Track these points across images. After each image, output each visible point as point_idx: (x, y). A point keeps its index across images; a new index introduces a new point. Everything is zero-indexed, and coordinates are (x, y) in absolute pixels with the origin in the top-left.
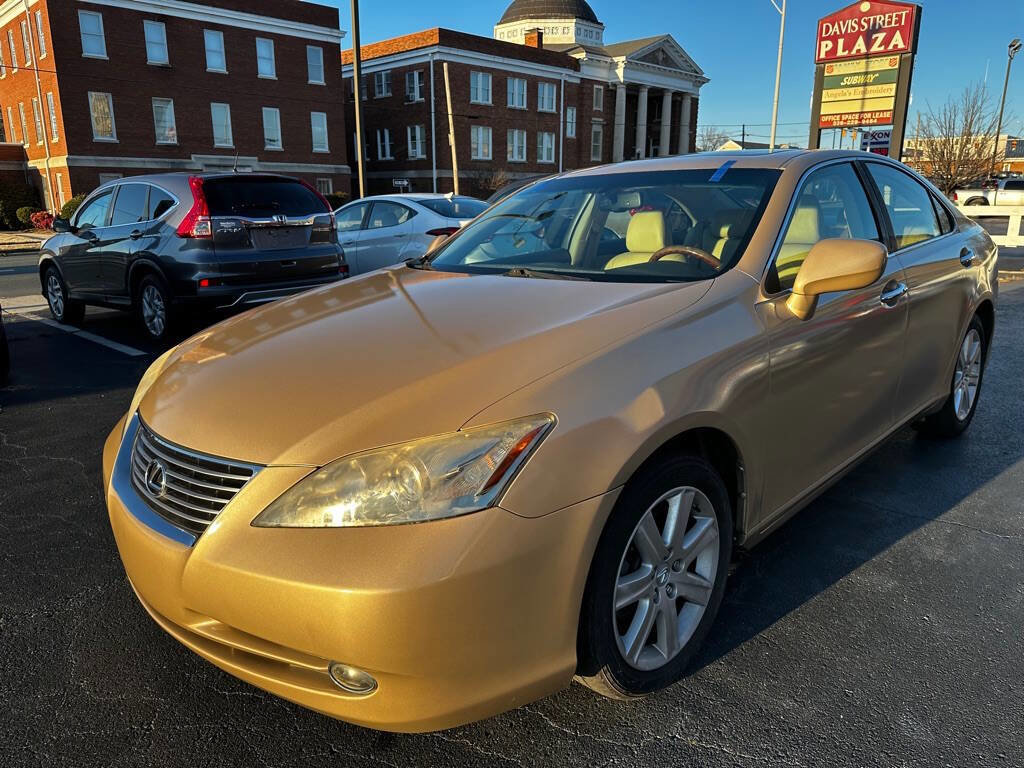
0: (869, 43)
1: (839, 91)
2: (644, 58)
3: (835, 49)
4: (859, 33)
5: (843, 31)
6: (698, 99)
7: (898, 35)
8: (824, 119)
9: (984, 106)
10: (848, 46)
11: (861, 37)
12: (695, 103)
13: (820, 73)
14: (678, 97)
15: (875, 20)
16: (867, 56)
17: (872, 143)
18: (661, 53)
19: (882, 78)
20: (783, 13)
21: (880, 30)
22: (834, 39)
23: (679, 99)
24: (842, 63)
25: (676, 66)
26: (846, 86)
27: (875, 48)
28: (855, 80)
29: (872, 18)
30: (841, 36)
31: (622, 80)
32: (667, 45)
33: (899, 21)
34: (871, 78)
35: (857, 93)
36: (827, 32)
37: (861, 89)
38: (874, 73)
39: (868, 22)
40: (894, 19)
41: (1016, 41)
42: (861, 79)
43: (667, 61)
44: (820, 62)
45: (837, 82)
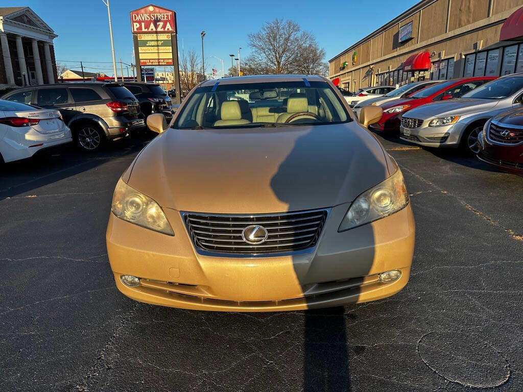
0: (156, 27)
1: (146, 48)
2: (15, 19)
3: (140, 28)
4: (150, 21)
5: (143, 19)
6: (53, 46)
7: (168, 24)
8: (142, 61)
9: (197, 60)
10: (147, 27)
11: (152, 23)
12: (52, 48)
13: (135, 39)
14: (41, 44)
15: (157, 15)
16: (157, 32)
17: (146, 74)
18: (25, 17)
19: (165, 44)
20: (108, 5)
21: (160, 21)
22: (140, 22)
23: (42, 45)
24: (146, 35)
25: (36, 26)
26: (149, 46)
27: (159, 29)
28: (153, 43)
29: (155, 14)
30: (143, 21)
31: (3, 31)
32: (28, 13)
33: (168, 18)
34: (160, 43)
35: (155, 49)
36: (135, 18)
37: (156, 48)
38: (161, 41)
39: (154, 16)
40: (165, 17)
41: (203, 32)
42: (155, 43)
43: (30, 22)
44: (134, 33)
45: (144, 43)
